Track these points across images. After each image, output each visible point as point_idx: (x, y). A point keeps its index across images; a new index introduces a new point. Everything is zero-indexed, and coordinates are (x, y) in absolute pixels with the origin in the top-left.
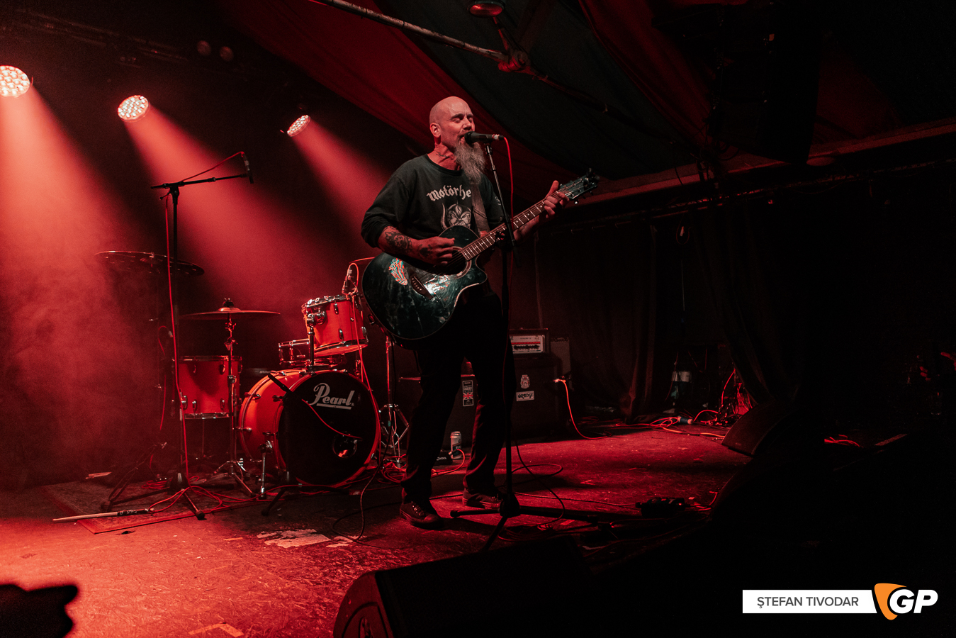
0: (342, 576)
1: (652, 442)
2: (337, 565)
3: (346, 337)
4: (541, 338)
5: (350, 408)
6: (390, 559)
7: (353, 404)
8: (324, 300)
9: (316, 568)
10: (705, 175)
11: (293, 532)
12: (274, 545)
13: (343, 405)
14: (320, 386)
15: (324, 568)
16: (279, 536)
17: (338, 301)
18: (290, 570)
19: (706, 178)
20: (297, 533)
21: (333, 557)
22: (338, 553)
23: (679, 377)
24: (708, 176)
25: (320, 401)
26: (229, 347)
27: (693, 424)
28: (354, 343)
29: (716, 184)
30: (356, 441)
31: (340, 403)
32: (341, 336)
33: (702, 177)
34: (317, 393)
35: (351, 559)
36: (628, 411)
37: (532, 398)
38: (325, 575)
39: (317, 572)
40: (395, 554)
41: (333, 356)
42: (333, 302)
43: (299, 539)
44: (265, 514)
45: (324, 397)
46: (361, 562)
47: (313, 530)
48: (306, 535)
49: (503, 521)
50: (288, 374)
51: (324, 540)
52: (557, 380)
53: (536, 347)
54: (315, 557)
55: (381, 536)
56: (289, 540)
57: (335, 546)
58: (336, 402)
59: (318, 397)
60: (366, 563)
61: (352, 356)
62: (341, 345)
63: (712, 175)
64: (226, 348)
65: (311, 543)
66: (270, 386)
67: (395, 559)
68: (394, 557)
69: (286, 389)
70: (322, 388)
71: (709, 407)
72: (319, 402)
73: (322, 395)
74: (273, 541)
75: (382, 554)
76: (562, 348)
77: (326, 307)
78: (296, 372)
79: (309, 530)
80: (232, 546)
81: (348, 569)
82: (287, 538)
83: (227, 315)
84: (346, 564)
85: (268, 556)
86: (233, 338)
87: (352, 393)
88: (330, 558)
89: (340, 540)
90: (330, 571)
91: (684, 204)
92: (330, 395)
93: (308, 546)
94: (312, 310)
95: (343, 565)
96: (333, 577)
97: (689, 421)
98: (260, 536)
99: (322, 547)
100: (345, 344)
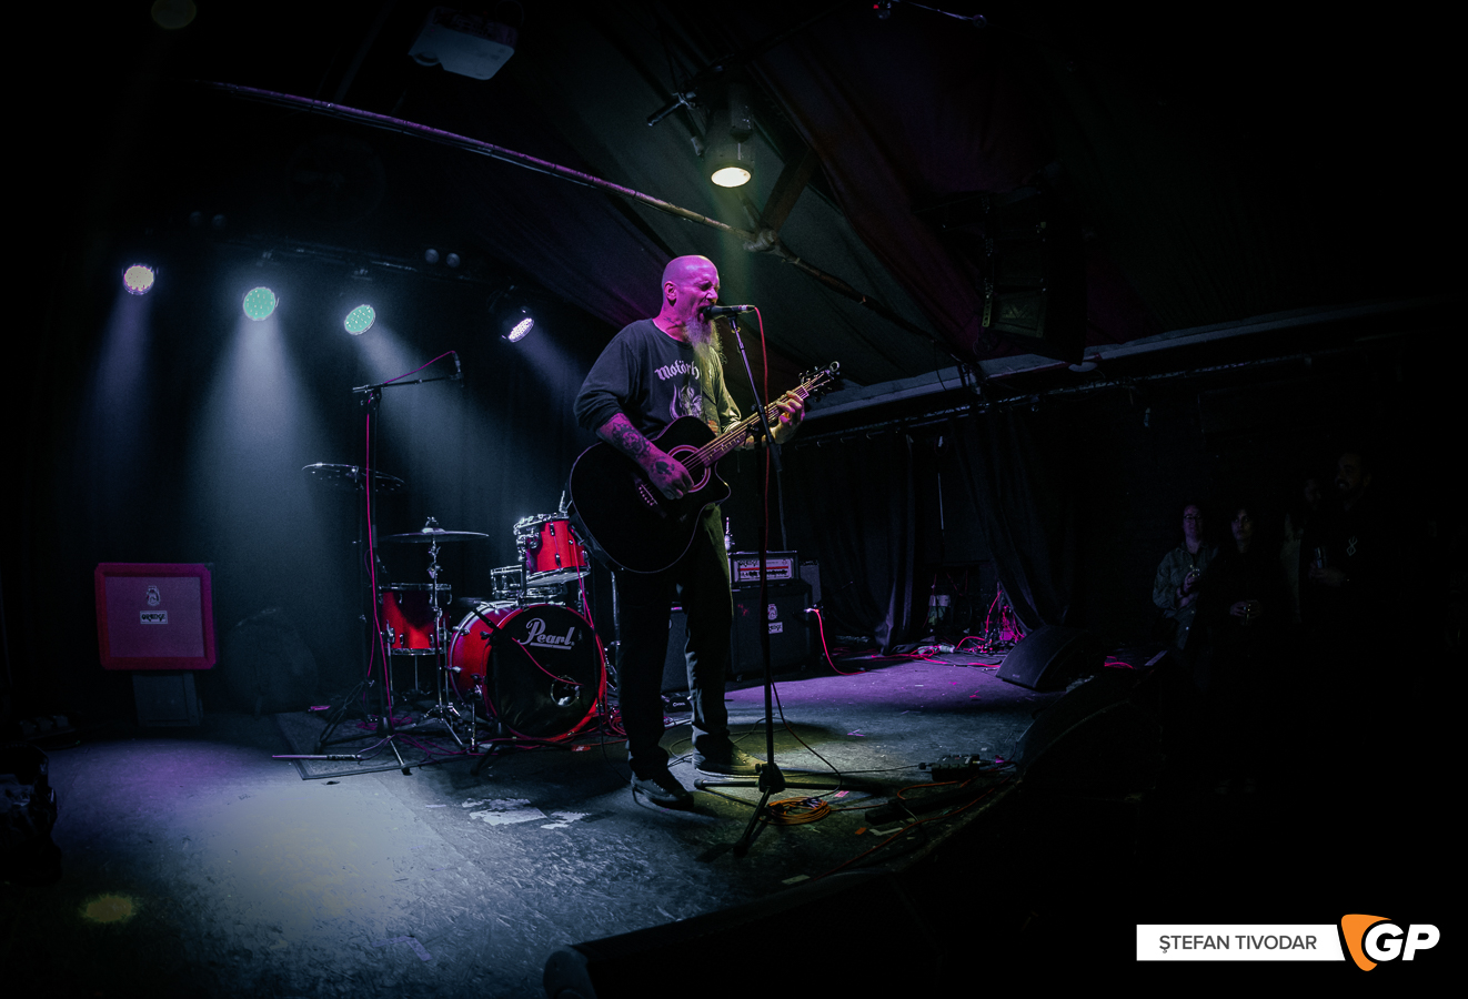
0: (558, 875)
1: (917, 676)
2: (553, 858)
3: (564, 563)
4: (789, 562)
5: (570, 648)
6: (621, 851)
7: (573, 643)
8: (538, 519)
9: (526, 860)
10: (966, 378)
11: (503, 802)
12: (480, 820)
13: (561, 644)
14: (533, 622)
15: (535, 861)
16: (487, 807)
17: (554, 520)
18: (495, 860)
19: (967, 382)
20: (508, 804)
21: (548, 845)
22: (553, 838)
23: (937, 602)
24: (969, 379)
25: (535, 640)
26: (433, 574)
27: (955, 652)
28: (572, 570)
29: (978, 389)
30: (577, 687)
31: (557, 642)
32: (558, 562)
33: (963, 381)
34: (530, 630)
35: (570, 849)
36: (885, 641)
37: (781, 630)
38: (538, 872)
39: (527, 866)
40: (627, 844)
41: (551, 586)
42: (549, 522)
43: (510, 813)
44: (475, 773)
45: (538, 635)
46: (583, 855)
47: (527, 801)
48: (519, 808)
49: (765, 799)
50: (497, 606)
51: (539, 817)
52: (809, 610)
53: (784, 572)
54: (527, 843)
55: (608, 814)
56: (497, 813)
57: (552, 827)
58: (553, 641)
59: (532, 635)
60: (590, 857)
61: (572, 585)
62: (558, 573)
63: (973, 380)
64: (430, 576)
65: (522, 820)
66: (477, 621)
67: (627, 851)
68: (626, 848)
69: (493, 626)
70: (537, 624)
71: (972, 633)
72: (533, 641)
73: (537, 631)
74: (479, 814)
75: (611, 843)
76: (811, 572)
77: (541, 527)
78: (509, 604)
79: (522, 800)
80: (433, 816)
81: (567, 866)
82: (496, 810)
83: (430, 536)
84: (565, 856)
85: (471, 836)
86: (438, 563)
87: (572, 629)
88: (545, 845)
89: (558, 818)
90: (544, 865)
91: (941, 412)
92: (546, 633)
93: (519, 824)
94: (524, 531)
95: (559, 858)
96: (547, 877)
97: (951, 650)
98: (465, 805)
99: (535, 827)
100: (563, 572)
